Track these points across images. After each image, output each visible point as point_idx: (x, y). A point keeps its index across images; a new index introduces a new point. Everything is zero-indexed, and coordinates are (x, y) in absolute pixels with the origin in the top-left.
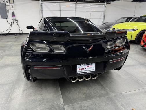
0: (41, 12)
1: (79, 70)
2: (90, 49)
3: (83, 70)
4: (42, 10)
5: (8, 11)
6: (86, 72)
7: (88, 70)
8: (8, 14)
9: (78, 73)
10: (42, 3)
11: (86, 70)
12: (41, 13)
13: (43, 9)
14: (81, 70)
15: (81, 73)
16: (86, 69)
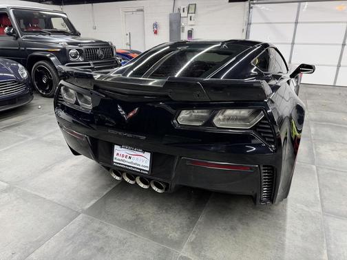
0: (245, 28)
1: (118, 157)
2: (131, 114)
3: (124, 158)
4: (249, 24)
5: (183, 28)
6: (130, 167)
7: (134, 162)
8: (182, 33)
9: (115, 161)
10: (252, 5)
11: (129, 160)
12: (245, 31)
13: (253, 21)
14: (121, 158)
15: (120, 164)
16: (130, 158)
